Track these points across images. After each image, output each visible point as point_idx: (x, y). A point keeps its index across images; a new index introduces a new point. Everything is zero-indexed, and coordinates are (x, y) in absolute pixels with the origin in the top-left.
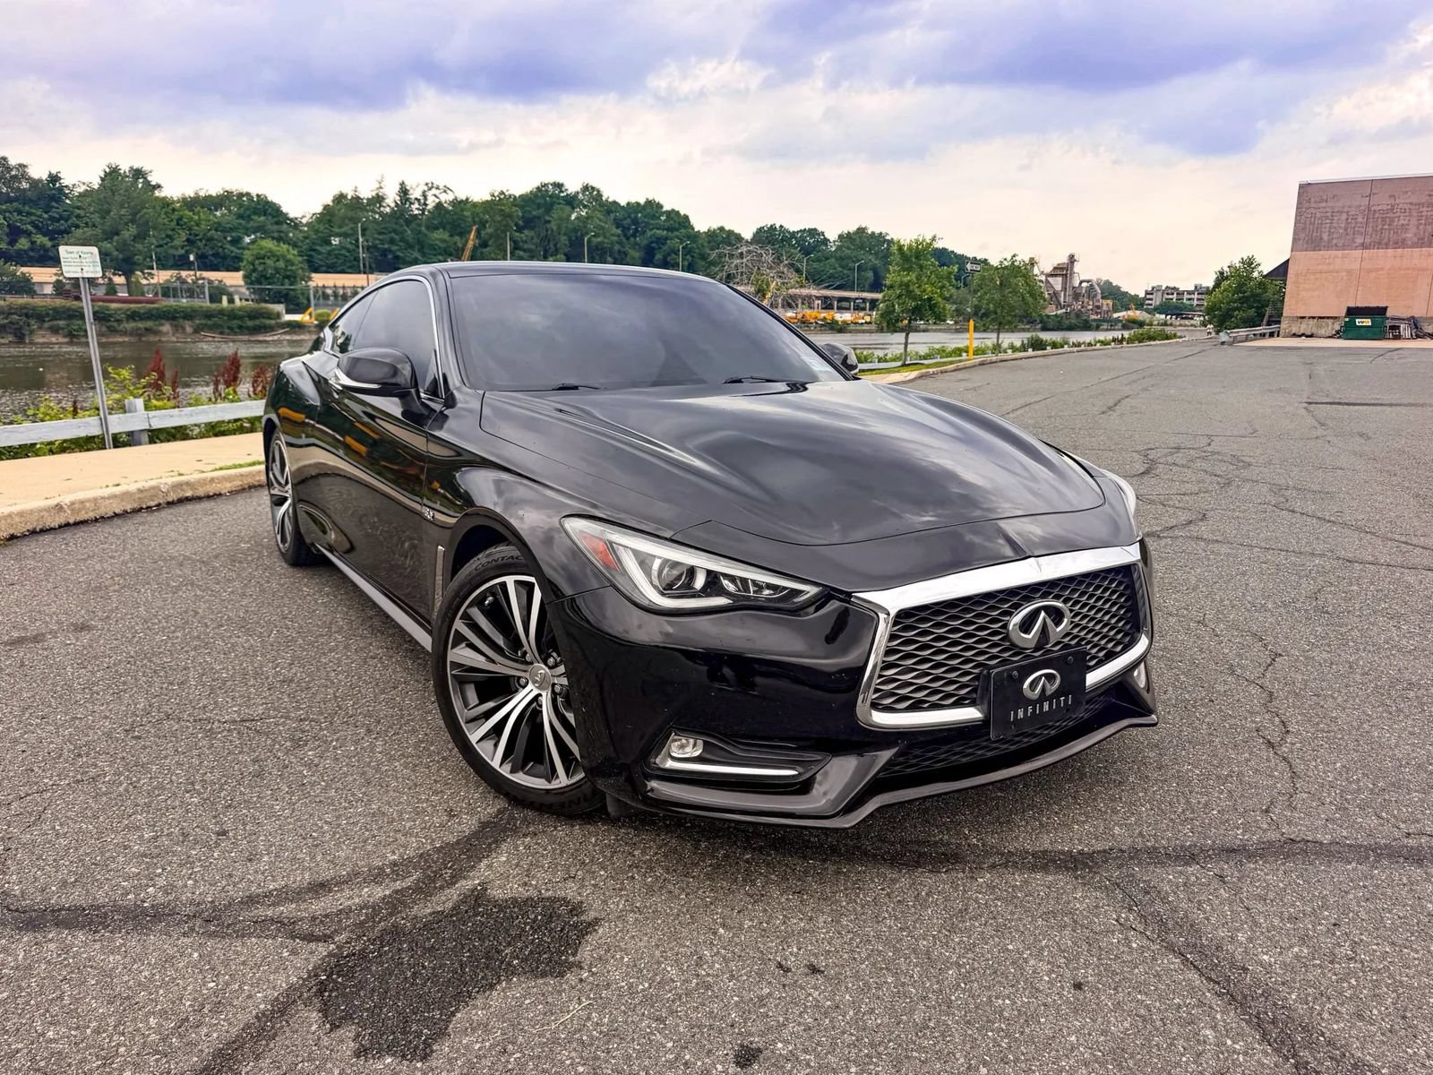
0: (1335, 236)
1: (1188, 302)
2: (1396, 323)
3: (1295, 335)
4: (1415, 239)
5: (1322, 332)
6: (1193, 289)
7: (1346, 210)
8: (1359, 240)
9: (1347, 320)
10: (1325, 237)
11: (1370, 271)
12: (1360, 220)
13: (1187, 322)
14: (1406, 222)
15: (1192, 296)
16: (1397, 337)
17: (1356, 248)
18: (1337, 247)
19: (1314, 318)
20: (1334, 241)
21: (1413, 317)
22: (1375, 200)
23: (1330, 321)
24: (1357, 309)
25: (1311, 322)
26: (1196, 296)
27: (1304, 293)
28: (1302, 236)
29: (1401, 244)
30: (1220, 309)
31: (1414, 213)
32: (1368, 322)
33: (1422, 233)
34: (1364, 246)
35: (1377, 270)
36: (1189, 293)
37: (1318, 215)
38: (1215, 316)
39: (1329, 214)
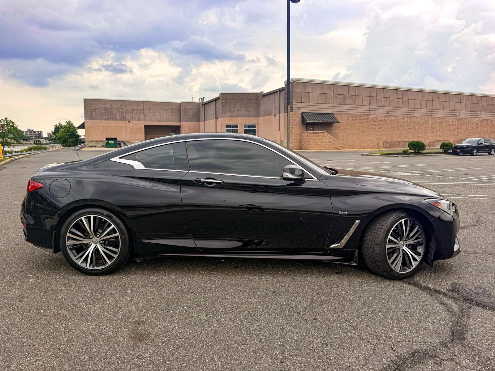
0: (97, 116)
1: (26, 135)
2: (119, 143)
3: (90, 147)
4: (119, 118)
5: (98, 145)
6: (27, 130)
7: (99, 108)
8: (104, 118)
9: (107, 142)
10: (94, 116)
11: (109, 127)
12: (103, 111)
13: (28, 142)
14: (116, 113)
15: (27, 133)
16: (121, 147)
17: (104, 120)
18: (98, 119)
19: (95, 141)
20: (97, 117)
21: (123, 141)
22: (107, 106)
23: (100, 142)
24: (108, 138)
25: (94, 142)
26: (29, 133)
27: (91, 133)
28: (87, 115)
29: (116, 119)
30: (63, 138)
31: (118, 110)
32: (113, 142)
33: (121, 116)
34: (106, 119)
35: (111, 127)
36: (26, 132)
37: (91, 109)
38: (61, 141)
39: (94, 109)
